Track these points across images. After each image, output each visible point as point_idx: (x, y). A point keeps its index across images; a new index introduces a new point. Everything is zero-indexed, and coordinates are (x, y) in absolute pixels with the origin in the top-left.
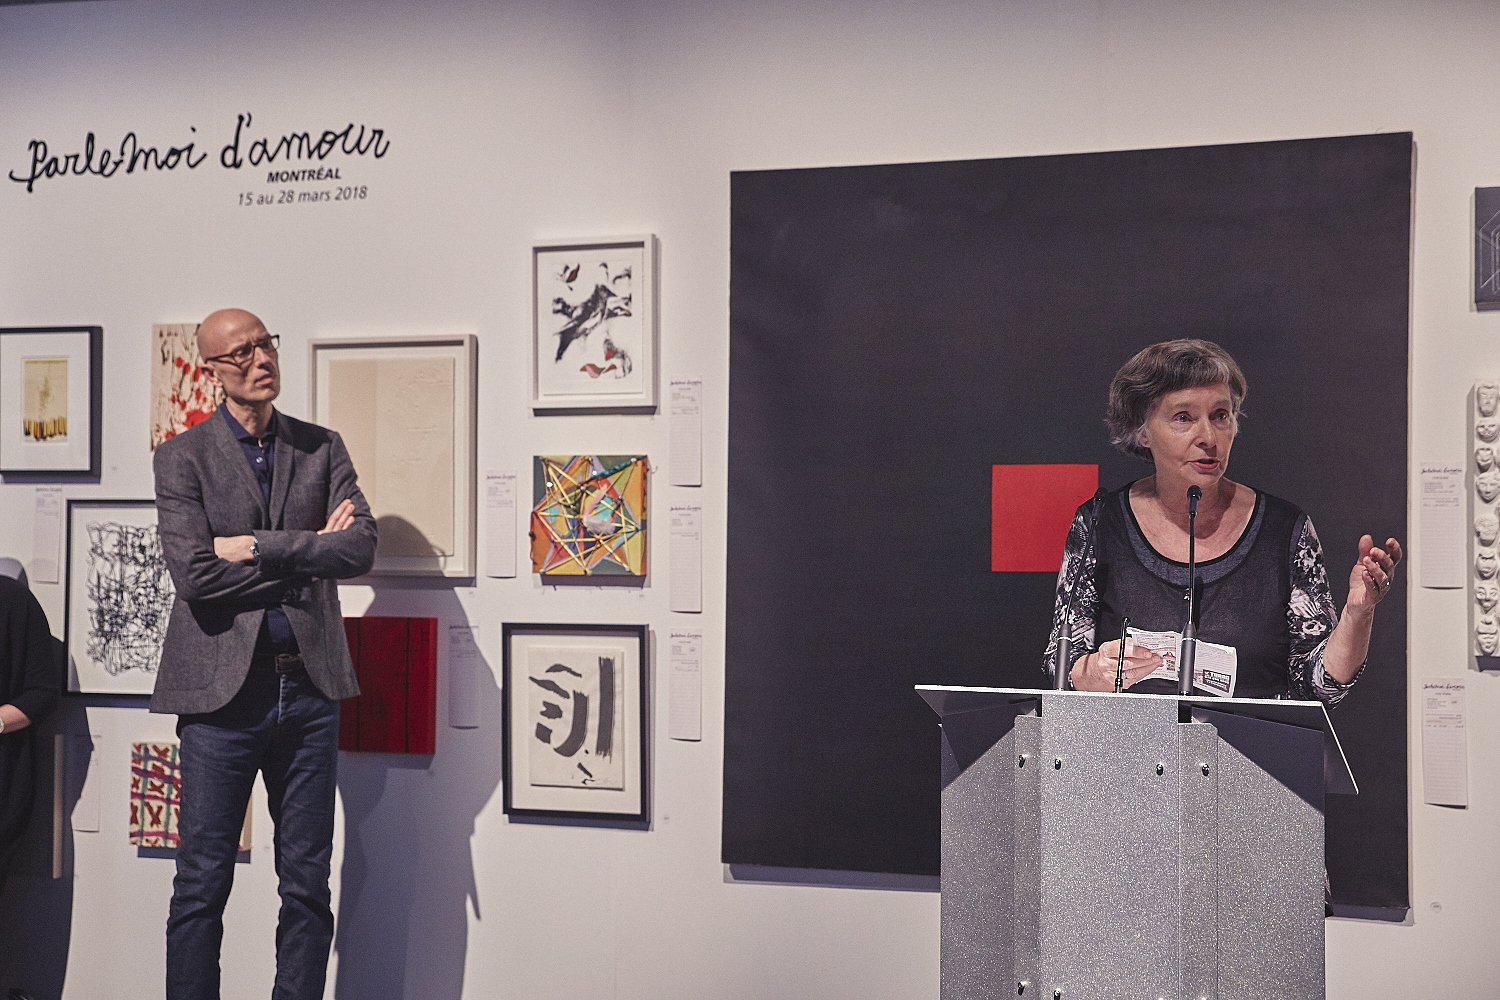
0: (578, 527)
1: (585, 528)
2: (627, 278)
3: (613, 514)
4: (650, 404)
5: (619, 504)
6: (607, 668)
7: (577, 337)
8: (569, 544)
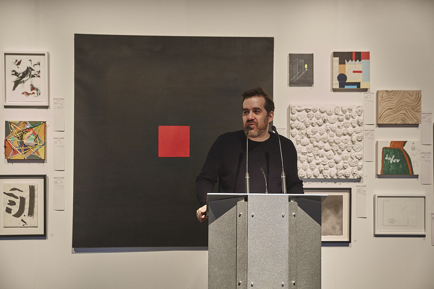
0: (22, 144)
1: (24, 144)
2: (38, 65)
3: (35, 140)
4: (47, 105)
5: (37, 137)
6: (32, 189)
7: (21, 83)
8: (19, 149)
